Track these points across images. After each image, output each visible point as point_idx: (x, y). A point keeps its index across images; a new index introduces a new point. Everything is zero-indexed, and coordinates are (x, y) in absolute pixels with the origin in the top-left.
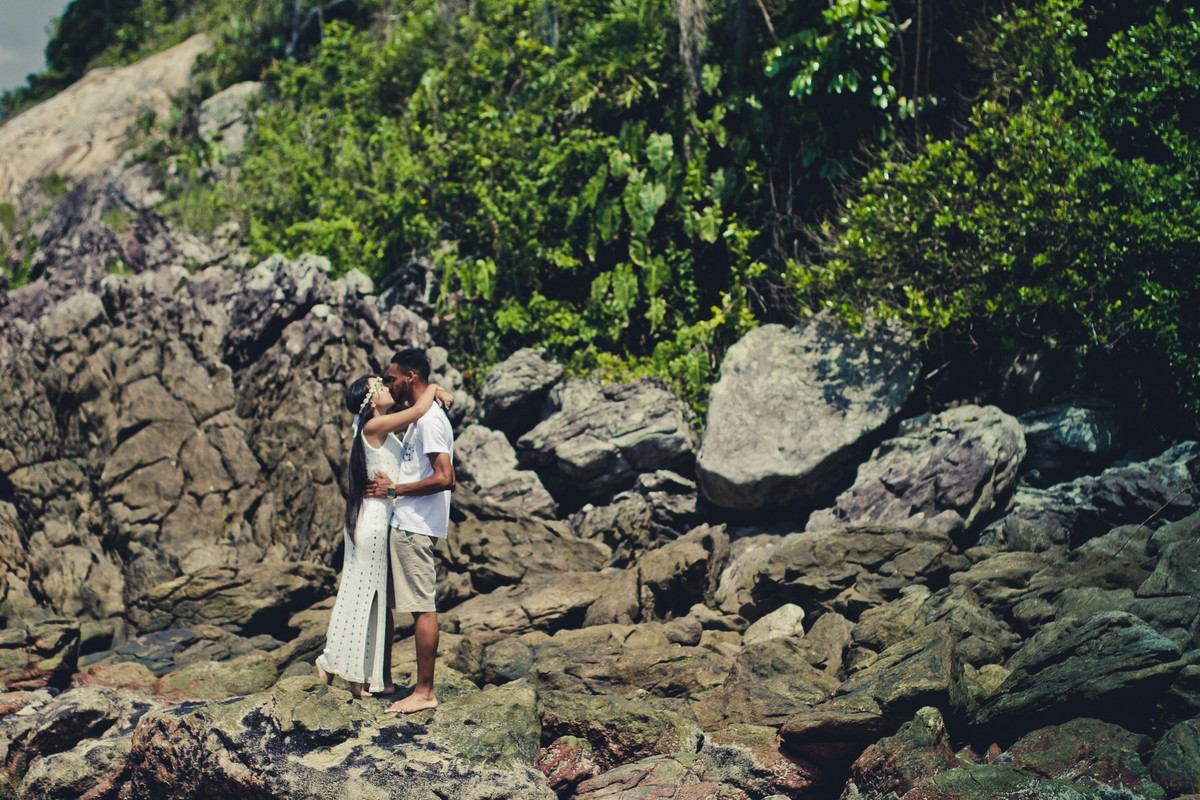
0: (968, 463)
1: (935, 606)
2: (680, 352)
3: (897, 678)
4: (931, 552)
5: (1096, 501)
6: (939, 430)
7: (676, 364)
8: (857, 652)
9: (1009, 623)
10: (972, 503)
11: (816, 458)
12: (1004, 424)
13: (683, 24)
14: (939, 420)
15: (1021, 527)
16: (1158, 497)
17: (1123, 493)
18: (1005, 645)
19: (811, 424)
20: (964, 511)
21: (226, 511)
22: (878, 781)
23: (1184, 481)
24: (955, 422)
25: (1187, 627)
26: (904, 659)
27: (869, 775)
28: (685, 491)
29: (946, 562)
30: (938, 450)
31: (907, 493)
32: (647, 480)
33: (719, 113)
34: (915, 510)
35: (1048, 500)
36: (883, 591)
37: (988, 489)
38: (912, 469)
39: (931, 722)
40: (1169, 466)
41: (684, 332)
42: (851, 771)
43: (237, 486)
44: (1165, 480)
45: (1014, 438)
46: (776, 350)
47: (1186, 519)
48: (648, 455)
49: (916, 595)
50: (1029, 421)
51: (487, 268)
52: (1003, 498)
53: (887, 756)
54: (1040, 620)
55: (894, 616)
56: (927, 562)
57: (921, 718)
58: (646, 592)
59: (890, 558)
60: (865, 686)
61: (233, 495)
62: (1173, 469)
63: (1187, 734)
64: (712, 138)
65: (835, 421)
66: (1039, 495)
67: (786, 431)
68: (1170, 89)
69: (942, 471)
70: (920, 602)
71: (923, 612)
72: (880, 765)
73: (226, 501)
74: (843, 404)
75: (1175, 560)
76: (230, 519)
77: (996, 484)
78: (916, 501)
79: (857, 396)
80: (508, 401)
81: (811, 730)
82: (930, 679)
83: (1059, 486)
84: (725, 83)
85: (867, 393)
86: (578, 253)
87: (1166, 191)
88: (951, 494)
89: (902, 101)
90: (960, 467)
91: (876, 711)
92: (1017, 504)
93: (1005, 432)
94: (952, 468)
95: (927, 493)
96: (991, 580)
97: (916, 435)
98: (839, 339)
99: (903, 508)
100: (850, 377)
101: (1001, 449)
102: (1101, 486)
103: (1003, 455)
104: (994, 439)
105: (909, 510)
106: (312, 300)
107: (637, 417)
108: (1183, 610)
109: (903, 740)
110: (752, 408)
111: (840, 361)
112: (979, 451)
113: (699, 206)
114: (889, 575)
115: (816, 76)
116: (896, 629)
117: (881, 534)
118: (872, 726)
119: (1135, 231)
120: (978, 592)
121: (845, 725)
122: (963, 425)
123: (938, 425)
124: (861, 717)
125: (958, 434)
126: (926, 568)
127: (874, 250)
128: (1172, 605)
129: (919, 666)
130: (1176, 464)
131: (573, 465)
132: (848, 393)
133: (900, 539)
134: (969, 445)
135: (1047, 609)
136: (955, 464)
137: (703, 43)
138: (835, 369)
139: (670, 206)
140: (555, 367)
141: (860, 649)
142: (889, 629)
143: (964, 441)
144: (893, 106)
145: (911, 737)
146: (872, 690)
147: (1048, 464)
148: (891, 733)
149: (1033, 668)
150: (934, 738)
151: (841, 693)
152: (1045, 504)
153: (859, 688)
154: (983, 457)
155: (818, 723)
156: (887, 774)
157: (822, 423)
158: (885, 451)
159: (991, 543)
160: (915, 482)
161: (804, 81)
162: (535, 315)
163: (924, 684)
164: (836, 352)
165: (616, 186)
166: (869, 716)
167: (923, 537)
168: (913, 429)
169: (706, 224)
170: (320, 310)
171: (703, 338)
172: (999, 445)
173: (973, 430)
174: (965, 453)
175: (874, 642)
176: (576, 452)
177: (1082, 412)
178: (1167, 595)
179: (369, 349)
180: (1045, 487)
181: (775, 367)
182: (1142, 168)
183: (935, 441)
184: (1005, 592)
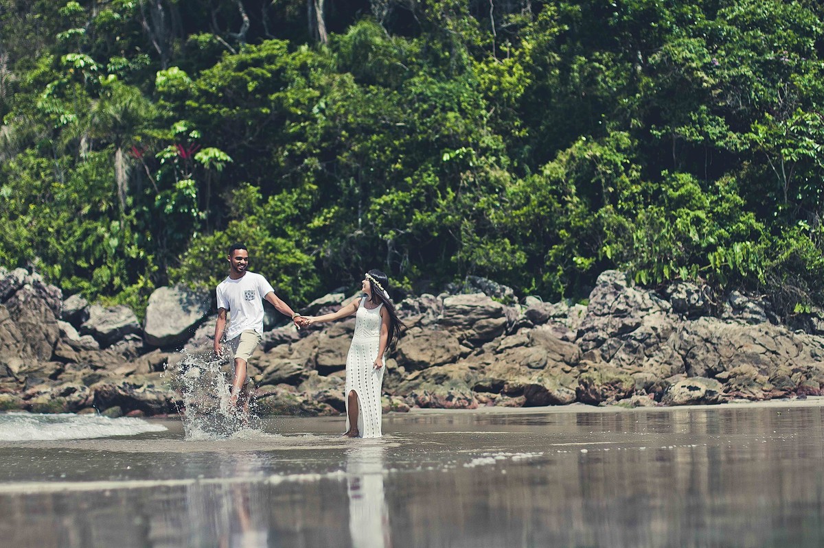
2: (129, 295)
5: (272, 339)
7: (128, 299)
11: (182, 329)
13: (119, 184)
16: (289, 337)
17: (280, 336)
19: (179, 318)
21: (17, 350)
23: (295, 333)
28: (139, 340)
32: (128, 337)
33: (133, 213)
40: (290, 329)
41: (128, 289)
43: (18, 342)
44: (290, 332)
46: (166, 295)
47: (299, 342)
48: (127, 329)
51: (57, 268)
54: (265, 367)
58: (152, 367)
61: (18, 345)
64: (131, 221)
65: (187, 317)
67: (172, 321)
68: (288, 215)
73: (17, 346)
74: (189, 312)
76: (18, 351)
79: (194, 309)
80: (71, 313)
84: (134, 202)
85: (196, 308)
86: (88, 261)
87: (288, 248)
89: (200, 213)
98: (186, 291)
100: (190, 303)
102: (273, 334)
106: (24, 283)
107: (123, 317)
110: (161, 313)
111: (186, 298)
113: (130, 246)
115: (173, 206)
119: (279, 261)
127: (199, 264)
130: (292, 328)
131: (103, 334)
132: (190, 308)
135: (267, 364)
137: (126, 189)
138: (185, 300)
139: (120, 246)
140: (85, 301)
144: (198, 215)
149: (270, 374)
157: (183, 318)
158: (204, 326)
161: (169, 207)
162: (73, 283)
164: (185, 295)
165: (100, 239)
169: (133, 252)
170: (27, 287)
171: (136, 291)
176: (104, 329)
179: (45, 299)
181: (166, 301)
182: (280, 241)
184: (255, 361)
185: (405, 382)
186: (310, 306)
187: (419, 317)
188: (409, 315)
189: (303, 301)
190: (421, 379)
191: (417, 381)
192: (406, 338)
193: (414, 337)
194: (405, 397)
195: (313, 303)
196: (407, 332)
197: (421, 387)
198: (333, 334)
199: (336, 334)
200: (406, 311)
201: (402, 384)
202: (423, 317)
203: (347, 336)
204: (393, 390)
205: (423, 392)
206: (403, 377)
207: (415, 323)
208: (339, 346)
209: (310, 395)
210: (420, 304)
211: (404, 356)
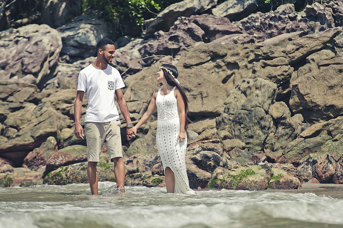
0: (37, 53)
1: (39, 111)
3: (39, 128)
4: (29, 92)
6: (19, 37)
8: (8, 130)
9: (69, 116)
10: (39, 71)
12: (52, 33)
14: (18, 32)
15: (66, 80)
18: (68, 124)
20: (36, 74)
22: (35, 163)
23: (137, 58)
24: (27, 33)
25: (138, 113)
26: (39, 124)
27: (31, 161)
29: (36, 96)
30: (20, 46)
31: (7, 67)
34: (12, 75)
35: (74, 69)
36: (10, 109)
37: (46, 64)
38: (8, 56)
39: (53, 142)
40: (130, 51)
42: (24, 161)
44: (129, 58)
45: (57, 40)
47: (137, 74)
49: (31, 107)
50: (62, 31)
52: (53, 68)
53: (38, 154)
55: (23, 115)
56: (28, 96)
57: (49, 140)
59: (11, 95)
60: (26, 133)
62: (132, 53)
63: (139, 143)
66: (69, 67)
69: (24, 57)
70: (33, 109)
71: (34, 113)
72: (35, 157)
75: (133, 88)
77: (49, 62)
78: (13, 71)
81: (9, 148)
82: (50, 128)
83: (79, 62)
88: (30, 67)
90: (33, 54)
91: (32, 140)
92: (59, 71)
93: (52, 37)
94: (30, 55)
95: (18, 67)
96: (59, 101)
97: (6, 39)
99: (6, 74)
101: (51, 45)
103: (52, 48)
104: (48, 40)
105: (9, 75)
108: (136, 106)
109: (43, 148)
112: (42, 47)
114: (12, 102)
116: (24, 120)
117: (6, 85)
118: (31, 145)
120: (54, 105)
121: (21, 145)
122: (31, 34)
123: (18, 34)
124: (26, 143)
125: (29, 38)
126: (28, 98)
128: (132, 105)
129: (45, 125)
130: (133, 50)
133: (15, 87)
134: (36, 44)
136: (31, 53)
141: (10, 128)
142: (21, 120)
143: (33, 42)
145: (46, 147)
146: (29, 134)
147: (73, 52)
148: (39, 147)
150: (54, 147)
151: (18, 136)
152: (72, 71)
153: (24, 134)
154: (44, 50)
155: (12, 145)
156: (38, 159)
159: (53, 88)
160: (11, 63)
163: (49, 130)
166: (29, 142)
167: (24, 85)
168: (5, 36)
172: (50, 43)
173: (36, 36)
174: (35, 48)
175: (15, 125)
177: (89, 26)
178: (131, 101)
180: (72, 63)
183: (17, 42)
184: (65, 106)
185: (298, 140)
186: (160, 15)
187: (331, 34)
188: (317, 30)
189: (152, 8)
190: (324, 135)
191: (318, 139)
192: (306, 67)
193: (319, 66)
194: (296, 164)
195: (166, 11)
196: (309, 57)
197: (324, 148)
198: (189, 62)
199: (193, 62)
200: (312, 23)
201: (293, 143)
202: (337, 33)
203: (212, 64)
204: (280, 153)
205: (324, 156)
206: (297, 131)
207: (324, 43)
208: (199, 81)
209: (141, 162)
210: (335, 11)
211: (301, 96)
